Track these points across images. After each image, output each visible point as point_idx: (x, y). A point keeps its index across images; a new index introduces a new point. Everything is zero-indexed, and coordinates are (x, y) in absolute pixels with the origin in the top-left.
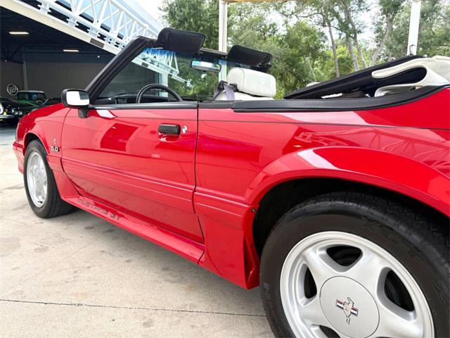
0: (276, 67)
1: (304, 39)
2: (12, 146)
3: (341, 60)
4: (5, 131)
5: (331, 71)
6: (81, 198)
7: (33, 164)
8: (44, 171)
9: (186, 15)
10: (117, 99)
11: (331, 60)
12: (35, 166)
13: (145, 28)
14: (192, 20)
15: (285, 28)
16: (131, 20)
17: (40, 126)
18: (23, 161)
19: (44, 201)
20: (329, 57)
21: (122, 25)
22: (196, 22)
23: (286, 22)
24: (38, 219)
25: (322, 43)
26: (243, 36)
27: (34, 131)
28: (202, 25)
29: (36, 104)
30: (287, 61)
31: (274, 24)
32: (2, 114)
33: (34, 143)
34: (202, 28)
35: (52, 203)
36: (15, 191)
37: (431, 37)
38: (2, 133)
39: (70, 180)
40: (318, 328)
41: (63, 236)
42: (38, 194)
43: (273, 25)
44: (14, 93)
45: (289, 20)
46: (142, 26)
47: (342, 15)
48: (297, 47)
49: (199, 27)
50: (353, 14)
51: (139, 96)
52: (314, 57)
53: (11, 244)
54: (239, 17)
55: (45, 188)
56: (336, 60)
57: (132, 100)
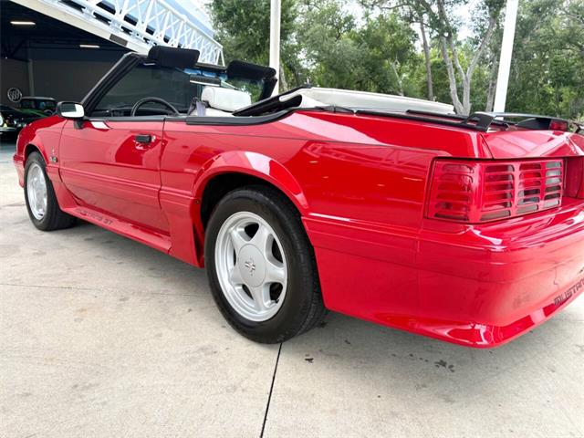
0: (351, 73)
1: (388, 38)
2: (12, 159)
3: (436, 65)
4: (5, 147)
5: (422, 78)
6: (79, 207)
7: (33, 177)
8: (43, 183)
9: (235, 4)
10: (113, 111)
11: (423, 65)
12: (35, 179)
13: (182, 20)
14: (242, 11)
15: (364, 22)
16: (164, 10)
17: (41, 137)
18: (23, 173)
19: (43, 213)
20: (421, 61)
21: (151, 16)
22: (247, 14)
23: (367, 15)
24: (38, 232)
25: (412, 42)
26: (309, 32)
27: (35, 142)
28: (255, 18)
29: (44, 114)
30: (366, 64)
31: (351, 17)
32: (2, 126)
33: (34, 154)
34: (255, 22)
35: (52, 214)
36: (15, 208)
37: (550, 38)
38: (2, 149)
39: (68, 190)
40: (241, 288)
41: (61, 245)
42: (39, 207)
43: (349, 19)
44: (16, 100)
45: (370, 12)
46: (179, 18)
47: (435, 8)
48: (379, 48)
49: (252, 20)
50: (447, 8)
51: (134, 109)
52: (402, 61)
53: (11, 249)
54: (307, 6)
55: (45, 200)
56: (429, 65)
57: (128, 113)
